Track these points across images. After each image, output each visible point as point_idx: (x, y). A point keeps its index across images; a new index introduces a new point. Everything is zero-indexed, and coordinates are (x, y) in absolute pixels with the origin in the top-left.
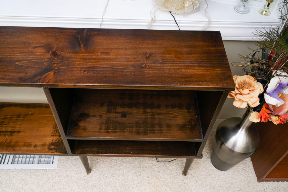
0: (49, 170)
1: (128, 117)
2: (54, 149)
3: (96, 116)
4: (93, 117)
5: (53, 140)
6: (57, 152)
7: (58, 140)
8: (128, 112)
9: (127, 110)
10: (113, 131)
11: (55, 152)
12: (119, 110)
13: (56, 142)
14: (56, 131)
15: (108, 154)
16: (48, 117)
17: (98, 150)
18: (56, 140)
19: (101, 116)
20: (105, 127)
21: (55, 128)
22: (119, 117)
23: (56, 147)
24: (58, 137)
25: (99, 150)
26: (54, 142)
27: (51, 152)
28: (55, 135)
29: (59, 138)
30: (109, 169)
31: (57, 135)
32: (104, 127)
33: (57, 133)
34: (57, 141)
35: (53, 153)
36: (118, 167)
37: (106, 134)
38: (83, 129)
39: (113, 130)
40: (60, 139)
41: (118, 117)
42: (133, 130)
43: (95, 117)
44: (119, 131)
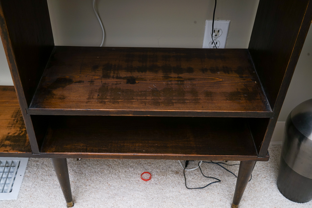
0: (4, 202)
1: (137, 83)
2: (10, 145)
3: (83, 82)
4: (77, 84)
5: (9, 133)
6: (13, 150)
7: (18, 133)
8: (139, 77)
9: (136, 74)
10: (112, 100)
11: (10, 150)
12: (123, 74)
13: (14, 136)
14: (16, 121)
15: (103, 152)
16: (5, 102)
17: (85, 148)
18: (15, 134)
19: (92, 82)
20: (98, 95)
21: (15, 117)
22: (122, 83)
23: (12, 143)
24: (19, 129)
25: (87, 147)
26: (11, 136)
27: (3, 150)
28: (13, 126)
29: (20, 130)
30: (106, 199)
31: (18, 127)
32: (97, 96)
33: (17, 124)
34: (16, 134)
35: (7, 151)
36: (121, 197)
37: (99, 105)
38: (60, 98)
39: (112, 99)
40: (22, 132)
41: (121, 84)
42: (147, 99)
43: (82, 83)
44: (122, 101)
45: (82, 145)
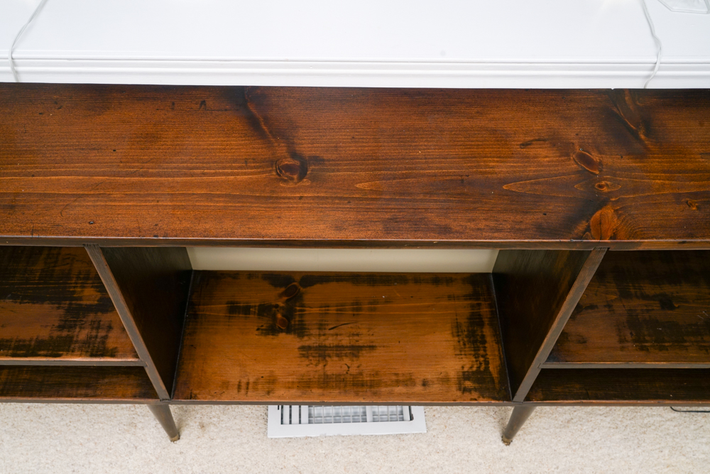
1: (678, 307)
2: (475, 389)
3: (596, 307)
4: (590, 311)
5: (463, 367)
6: (484, 397)
7: (475, 366)
8: (675, 295)
9: (668, 289)
10: (656, 344)
11: (479, 397)
12: (650, 289)
13: (473, 372)
14: (461, 343)
16: (429, 306)
18: (471, 368)
19: (609, 306)
20: (631, 333)
21: (458, 336)
22: (655, 308)
23: (476, 385)
24: (474, 360)
26: (467, 372)
27: (469, 398)
28: (463, 353)
29: (477, 361)
31: (470, 354)
32: (629, 335)
33: (466, 349)
34: (474, 369)
35: (476, 400)
37: (642, 353)
38: (579, 342)
39: (655, 341)
40: (481, 364)
41: (653, 310)
42: (705, 342)
43: (596, 310)
44: (671, 346)
45: (578, 386)
